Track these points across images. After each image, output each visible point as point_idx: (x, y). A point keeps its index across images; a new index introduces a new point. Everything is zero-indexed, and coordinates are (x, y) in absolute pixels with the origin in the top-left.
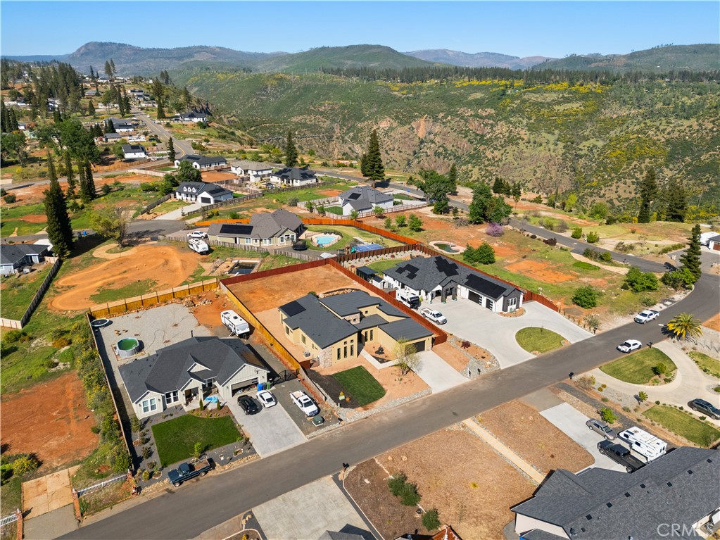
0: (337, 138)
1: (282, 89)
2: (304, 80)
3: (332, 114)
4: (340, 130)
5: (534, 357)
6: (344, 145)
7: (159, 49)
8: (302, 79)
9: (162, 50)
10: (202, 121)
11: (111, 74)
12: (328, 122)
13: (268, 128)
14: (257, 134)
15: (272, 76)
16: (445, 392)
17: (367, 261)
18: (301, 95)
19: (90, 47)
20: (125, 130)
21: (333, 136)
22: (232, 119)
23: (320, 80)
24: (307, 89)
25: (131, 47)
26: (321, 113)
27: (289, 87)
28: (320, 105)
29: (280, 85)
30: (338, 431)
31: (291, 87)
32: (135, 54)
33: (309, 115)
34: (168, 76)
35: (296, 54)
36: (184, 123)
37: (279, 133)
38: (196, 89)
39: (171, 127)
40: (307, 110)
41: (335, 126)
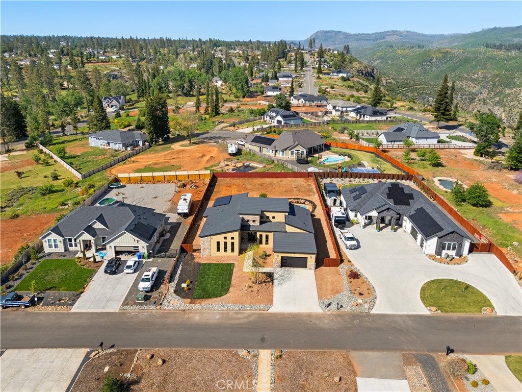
0: (479, 100)
1: (445, 61)
2: (466, 53)
3: (483, 81)
4: (488, 95)
5: (428, 313)
6: (485, 106)
7: (363, 34)
8: (464, 53)
9: (364, 34)
10: (346, 76)
11: (312, 47)
12: (478, 88)
13: (418, 89)
14: (407, 93)
15: (439, 50)
16: (282, 314)
17: (350, 181)
18: (461, 65)
19: (318, 34)
20: (287, 79)
21: (475, 98)
22: (390, 81)
23: (481, 53)
24: (467, 60)
25: (344, 34)
26: (473, 80)
27: (452, 59)
28: (474, 74)
29: (444, 57)
30: (147, 312)
31: (453, 59)
32: (346, 38)
33: (461, 81)
34: (348, 48)
35: (469, 34)
36: (332, 77)
37: (426, 93)
38: (379, 61)
39: (321, 79)
40: (461, 77)
41: (483, 91)
